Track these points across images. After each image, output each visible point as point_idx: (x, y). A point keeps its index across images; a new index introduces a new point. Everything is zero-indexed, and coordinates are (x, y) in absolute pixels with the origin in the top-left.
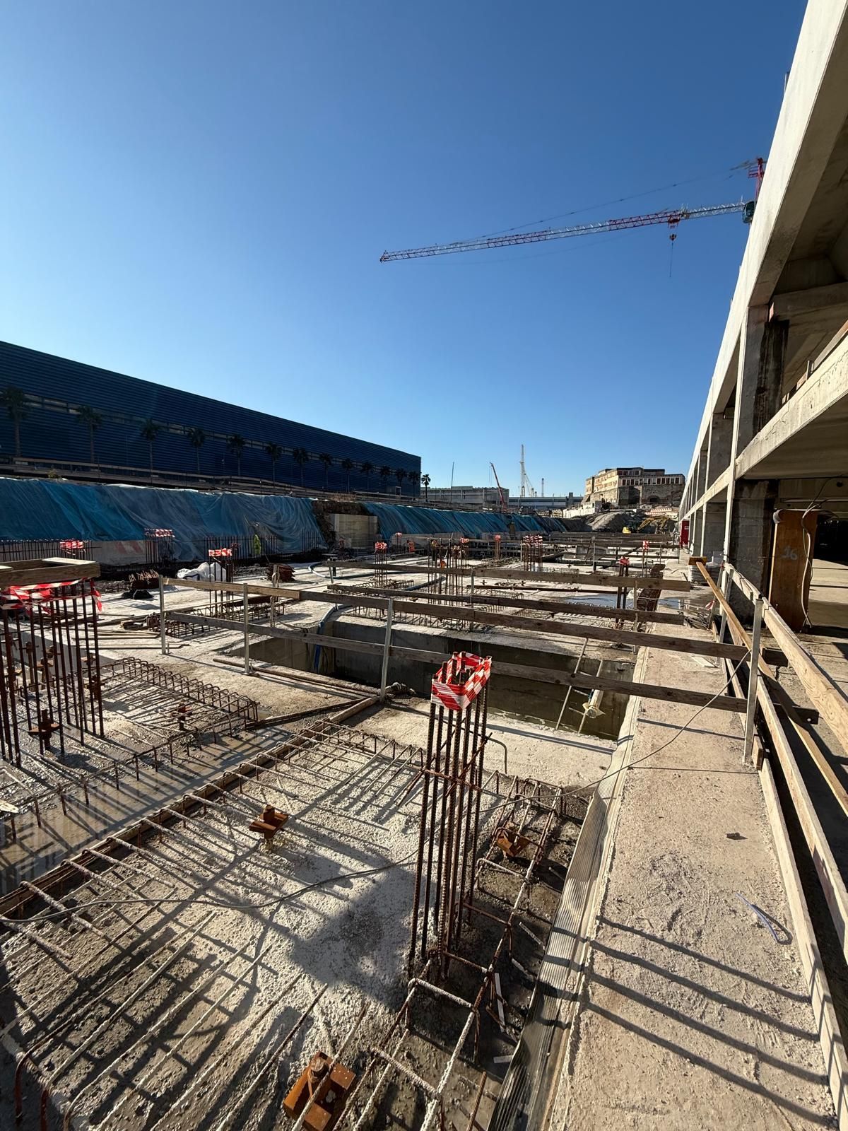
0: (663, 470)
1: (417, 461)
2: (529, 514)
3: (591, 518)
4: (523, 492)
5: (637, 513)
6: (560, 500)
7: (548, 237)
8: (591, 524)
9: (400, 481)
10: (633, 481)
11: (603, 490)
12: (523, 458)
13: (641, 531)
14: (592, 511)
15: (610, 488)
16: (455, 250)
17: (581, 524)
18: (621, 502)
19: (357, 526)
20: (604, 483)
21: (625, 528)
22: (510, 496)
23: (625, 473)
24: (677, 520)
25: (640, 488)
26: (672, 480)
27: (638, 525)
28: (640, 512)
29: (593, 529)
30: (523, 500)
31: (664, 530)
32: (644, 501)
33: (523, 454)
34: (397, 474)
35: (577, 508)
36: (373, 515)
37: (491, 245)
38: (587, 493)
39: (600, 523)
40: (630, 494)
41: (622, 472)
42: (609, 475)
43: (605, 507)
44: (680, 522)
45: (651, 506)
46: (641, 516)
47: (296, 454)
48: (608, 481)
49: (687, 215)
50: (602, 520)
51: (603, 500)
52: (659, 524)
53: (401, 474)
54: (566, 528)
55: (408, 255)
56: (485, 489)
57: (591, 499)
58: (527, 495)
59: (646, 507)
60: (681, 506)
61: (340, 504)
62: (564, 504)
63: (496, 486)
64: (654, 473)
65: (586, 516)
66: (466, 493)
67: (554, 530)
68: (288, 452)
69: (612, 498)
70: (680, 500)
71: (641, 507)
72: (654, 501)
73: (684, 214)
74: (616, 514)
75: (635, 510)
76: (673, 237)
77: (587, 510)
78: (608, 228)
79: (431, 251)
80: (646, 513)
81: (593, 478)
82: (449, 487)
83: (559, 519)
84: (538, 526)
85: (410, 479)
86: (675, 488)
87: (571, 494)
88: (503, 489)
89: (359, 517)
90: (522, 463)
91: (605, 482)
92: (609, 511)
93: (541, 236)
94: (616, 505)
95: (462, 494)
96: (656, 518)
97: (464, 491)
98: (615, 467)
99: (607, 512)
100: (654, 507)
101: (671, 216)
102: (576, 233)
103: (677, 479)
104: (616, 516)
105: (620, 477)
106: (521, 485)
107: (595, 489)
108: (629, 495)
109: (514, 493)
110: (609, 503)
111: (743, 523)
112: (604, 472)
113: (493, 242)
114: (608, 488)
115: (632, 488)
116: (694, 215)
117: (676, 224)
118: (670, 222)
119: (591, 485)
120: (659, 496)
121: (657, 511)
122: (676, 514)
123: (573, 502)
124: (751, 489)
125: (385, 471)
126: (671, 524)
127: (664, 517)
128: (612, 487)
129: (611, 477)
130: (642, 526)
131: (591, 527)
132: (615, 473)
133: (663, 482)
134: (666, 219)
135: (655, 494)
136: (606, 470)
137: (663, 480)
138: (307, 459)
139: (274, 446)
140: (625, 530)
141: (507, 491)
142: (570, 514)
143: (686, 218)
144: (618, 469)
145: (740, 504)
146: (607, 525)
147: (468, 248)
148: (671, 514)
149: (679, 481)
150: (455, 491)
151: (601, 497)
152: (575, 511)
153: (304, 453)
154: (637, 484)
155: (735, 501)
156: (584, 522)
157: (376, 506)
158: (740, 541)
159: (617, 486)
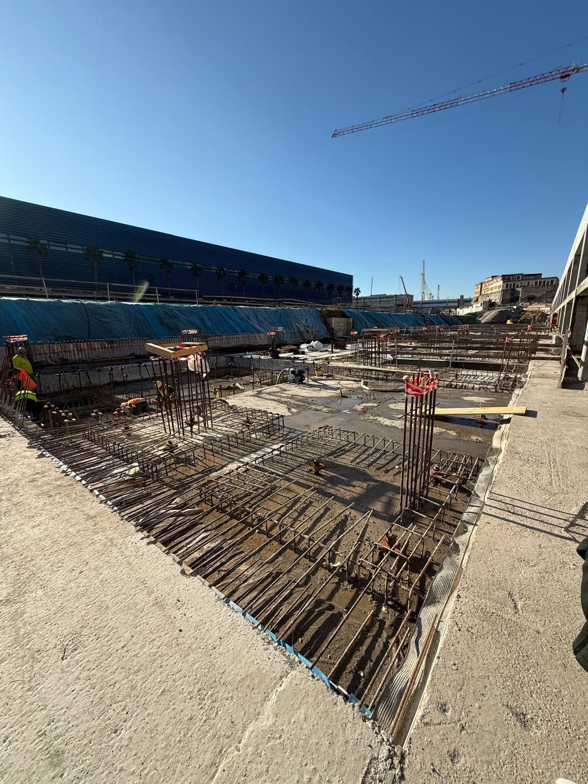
0: (541, 274)
1: (350, 278)
2: (436, 313)
3: (480, 314)
4: (423, 297)
5: (517, 309)
6: (453, 301)
7: (459, 103)
8: (480, 319)
9: (341, 293)
10: (514, 284)
11: (489, 292)
12: (424, 270)
13: (521, 322)
14: (480, 309)
15: (495, 290)
16: (387, 122)
17: (472, 319)
18: (504, 302)
19: (342, 325)
20: (490, 287)
21: (509, 321)
22: (414, 300)
23: (508, 279)
24: (549, 313)
25: (520, 290)
26: (548, 282)
27: (519, 318)
28: (518, 308)
29: (482, 322)
30: (424, 303)
31: (538, 321)
32: (523, 300)
33: (424, 267)
34: (338, 289)
35: (468, 307)
36: (349, 317)
37: (414, 115)
38: (476, 296)
39: (487, 318)
40: (512, 295)
41: (505, 278)
42: (495, 281)
43: (491, 305)
44: (552, 315)
45: (528, 304)
46: (520, 311)
47: (276, 279)
48: (494, 285)
49: (577, 70)
50: (489, 315)
51: (490, 301)
52: (534, 317)
53: (340, 288)
54: (462, 321)
55: (352, 130)
56: (396, 296)
57: (479, 300)
58: (426, 299)
59: (525, 304)
60: (554, 302)
61: (332, 312)
62: (456, 304)
63: (404, 293)
64: (533, 277)
65: (476, 313)
66: (382, 300)
67: (454, 324)
68: (271, 278)
69: (496, 298)
70: (553, 298)
71: (520, 304)
72: (531, 299)
73: (574, 69)
74: (500, 310)
75: (515, 307)
76: (563, 90)
77: (476, 308)
78: (508, 90)
79: (368, 126)
80: (524, 309)
81: (482, 284)
82: (369, 295)
83: (457, 316)
84: (443, 321)
85: (347, 291)
86: (550, 288)
87: (462, 297)
88: (409, 295)
89: (343, 319)
90: (423, 274)
91: (492, 286)
92: (494, 309)
93: (454, 103)
94: (499, 304)
95: (378, 300)
96: (532, 312)
97: (380, 298)
98: (501, 275)
99: (492, 309)
100: (531, 304)
101: (563, 72)
102: (481, 97)
103: (552, 282)
104: (500, 312)
105: (504, 282)
106: (421, 291)
107: (483, 292)
108: (510, 295)
109: (417, 298)
110: (494, 303)
111: (578, 313)
112: (491, 279)
113: (417, 113)
114: (494, 291)
115: (513, 290)
116: (584, 69)
117: (567, 78)
118: (562, 77)
119: (479, 289)
120: (536, 295)
121: (534, 307)
122: (549, 309)
123: (464, 302)
124: (582, 300)
125: (331, 287)
126: (544, 316)
127: (539, 312)
128: (497, 290)
129: (497, 282)
130: (522, 318)
131: (480, 321)
132: (500, 279)
133: (540, 284)
134: (559, 76)
135: (533, 294)
136: (493, 277)
137: (540, 282)
138: (283, 282)
139: (264, 276)
140: (509, 322)
141: (412, 296)
142: (463, 312)
143: (576, 72)
144: (503, 276)
145: (577, 306)
146: (493, 319)
147: (397, 120)
148: (544, 308)
149: (553, 283)
150: (373, 298)
151: (488, 298)
152: (466, 309)
153: (282, 279)
154: (517, 287)
155: (575, 304)
156: (474, 318)
157: (349, 311)
158: (576, 321)
159: (501, 289)
